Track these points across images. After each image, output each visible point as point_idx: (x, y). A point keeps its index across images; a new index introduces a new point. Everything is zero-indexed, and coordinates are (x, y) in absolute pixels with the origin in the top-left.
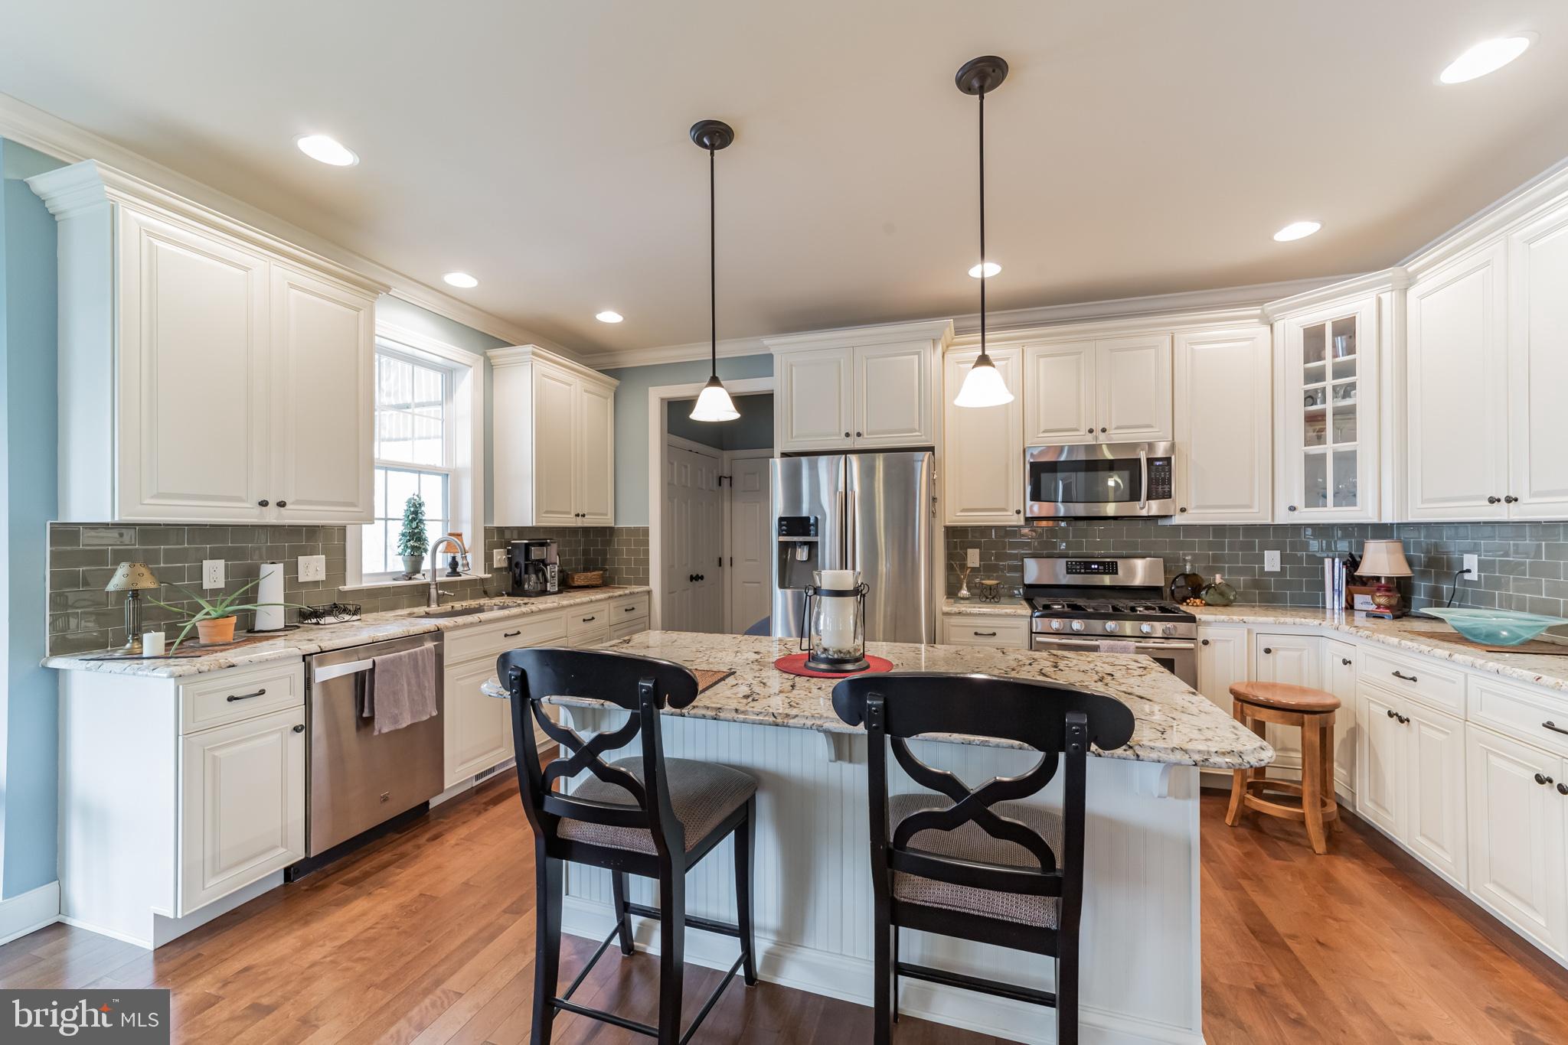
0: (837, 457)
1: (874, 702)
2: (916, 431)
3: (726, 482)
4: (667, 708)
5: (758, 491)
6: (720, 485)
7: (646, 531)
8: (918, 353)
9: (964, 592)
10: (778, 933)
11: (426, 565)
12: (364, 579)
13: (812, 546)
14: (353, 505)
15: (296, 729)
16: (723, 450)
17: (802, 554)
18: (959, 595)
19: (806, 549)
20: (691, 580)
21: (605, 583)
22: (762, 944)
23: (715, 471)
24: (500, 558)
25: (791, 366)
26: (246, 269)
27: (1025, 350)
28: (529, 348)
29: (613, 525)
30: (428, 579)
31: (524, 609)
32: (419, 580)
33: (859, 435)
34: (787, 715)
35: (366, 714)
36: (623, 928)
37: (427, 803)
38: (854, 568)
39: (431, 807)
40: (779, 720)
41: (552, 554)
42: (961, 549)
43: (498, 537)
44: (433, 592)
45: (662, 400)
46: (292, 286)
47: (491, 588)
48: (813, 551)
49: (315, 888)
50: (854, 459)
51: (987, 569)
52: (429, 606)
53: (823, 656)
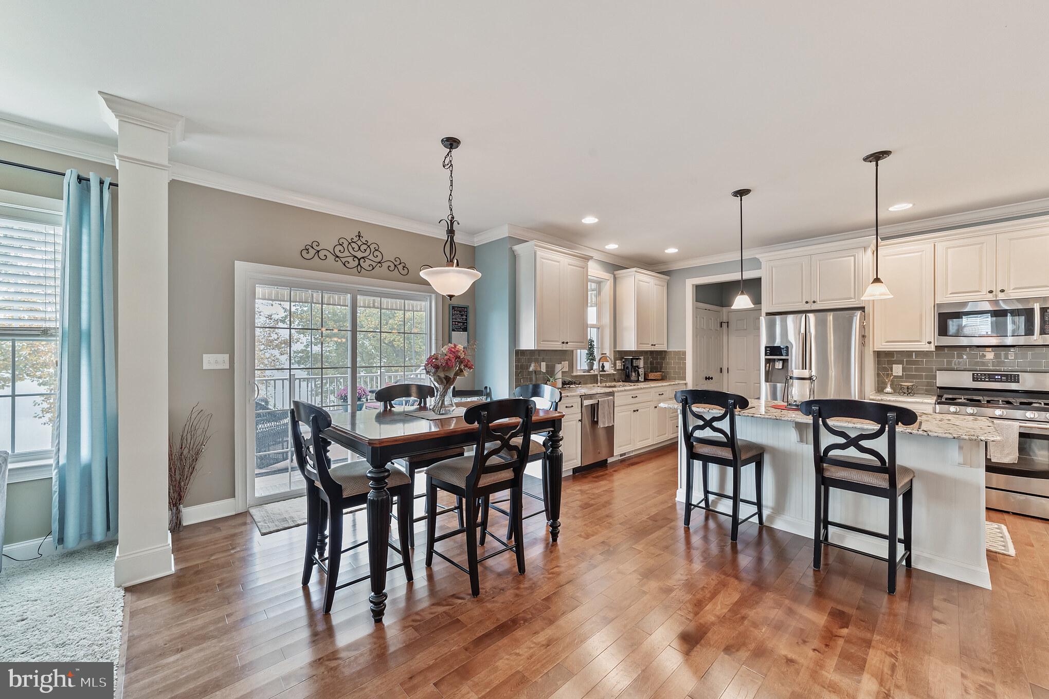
0: (800, 315)
1: (815, 408)
2: (851, 298)
3: (725, 325)
4: (738, 409)
5: (746, 330)
6: (721, 327)
7: (684, 353)
8: (854, 256)
9: (889, 389)
10: (773, 509)
11: (595, 367)
12: (578, 371)
13: (785, 361)
14: (583, 342)
15: (579, 420)
16: (723, 307)
17: (779, 365)
18: (885, 391)
19: (781, 363)
20: (706, 380)
21: (663, 379)
22: (766, 513)
23: (718, 320)
24: (619, 365)
25: (772, 267)
26: (559, 262)
27: (936, 245)
28: (634, 269)
29: (666, 350)
30: (596, 373)
31: (635, 387)
32: (592, 372)
33: (814, 302)
34: (781, 417)
35: (595, 420)
36: (706, 500)
37: (607, 460)
38: (810, 369)
39: (608, 462)
40: (778, 418)
41: (641, 363)
42: (888, 364)
43: (620, 355)
44: (599, 378)
45: (693, 285)
46: (569, 264)
47: (616, 378)
48: (785, 364)
49: (584, 477)
50: (811, 316)
51: (907, 376)
52: (597, 384)
53: (794, 403)
